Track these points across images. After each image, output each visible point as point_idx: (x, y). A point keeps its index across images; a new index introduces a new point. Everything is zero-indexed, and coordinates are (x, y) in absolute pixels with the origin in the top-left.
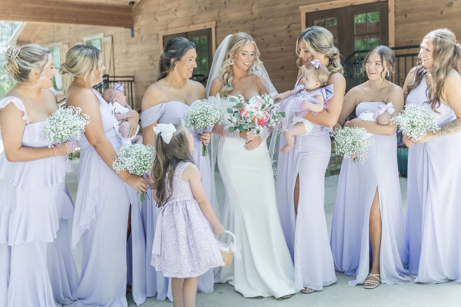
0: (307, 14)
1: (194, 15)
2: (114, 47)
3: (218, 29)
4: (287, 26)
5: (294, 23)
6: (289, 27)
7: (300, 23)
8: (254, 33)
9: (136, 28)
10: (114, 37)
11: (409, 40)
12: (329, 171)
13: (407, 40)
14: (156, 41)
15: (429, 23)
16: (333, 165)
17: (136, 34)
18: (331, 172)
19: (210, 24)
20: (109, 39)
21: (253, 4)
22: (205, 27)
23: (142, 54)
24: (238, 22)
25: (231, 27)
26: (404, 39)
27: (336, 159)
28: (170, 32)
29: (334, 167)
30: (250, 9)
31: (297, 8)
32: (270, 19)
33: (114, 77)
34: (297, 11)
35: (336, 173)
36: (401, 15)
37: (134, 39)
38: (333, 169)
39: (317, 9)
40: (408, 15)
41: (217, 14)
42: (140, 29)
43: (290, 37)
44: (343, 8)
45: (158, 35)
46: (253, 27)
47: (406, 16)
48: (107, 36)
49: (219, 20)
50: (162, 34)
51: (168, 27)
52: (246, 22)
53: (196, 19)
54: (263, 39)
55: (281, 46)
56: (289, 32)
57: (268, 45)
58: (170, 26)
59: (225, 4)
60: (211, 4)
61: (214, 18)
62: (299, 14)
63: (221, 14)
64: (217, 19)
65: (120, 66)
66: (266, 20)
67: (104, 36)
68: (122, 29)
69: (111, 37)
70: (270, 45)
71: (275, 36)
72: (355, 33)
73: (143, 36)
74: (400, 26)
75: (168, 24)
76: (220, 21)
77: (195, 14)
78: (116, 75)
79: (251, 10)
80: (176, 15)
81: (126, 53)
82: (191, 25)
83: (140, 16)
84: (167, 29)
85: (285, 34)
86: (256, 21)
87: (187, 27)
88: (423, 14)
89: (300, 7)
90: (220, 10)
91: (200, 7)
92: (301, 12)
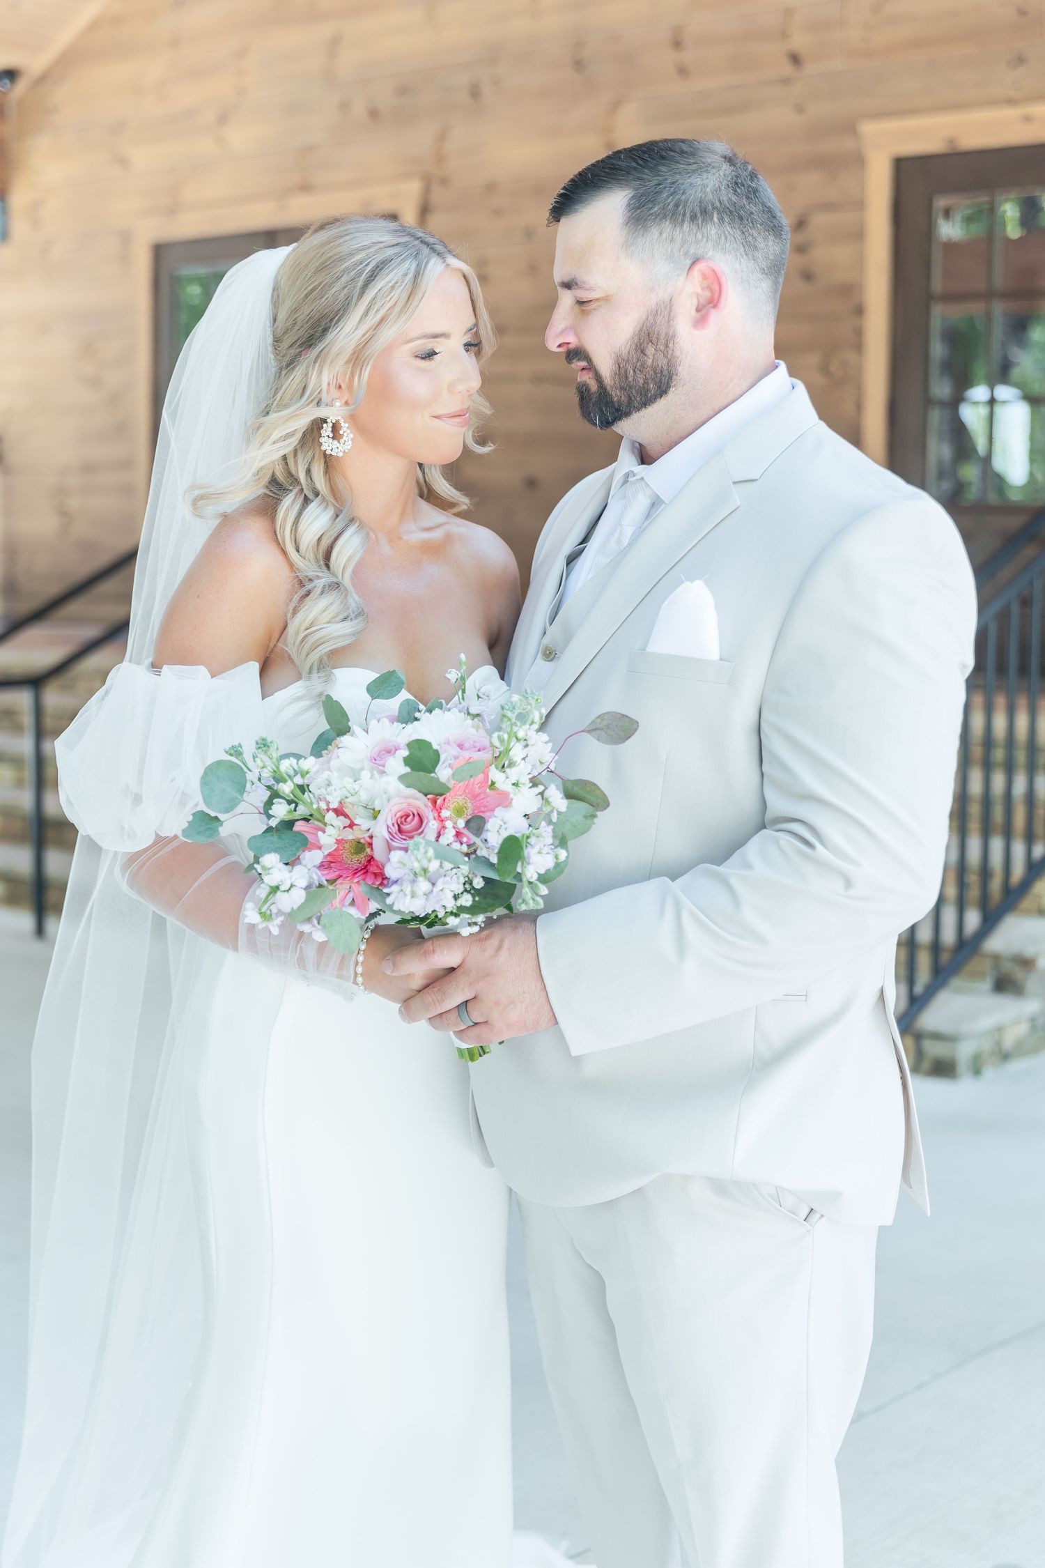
0: (899, 163)
1: (313, 147)
3: (436, 217)
5: (829, 207)
7: (863, 208)
9: (17, 200)
14: (116, 268)
17: (18, 227)
19: (394, 194)
21: (616, 105)
22: (367, 204)
23: (44, 329)
24: (537, 191)
25: (498, 213)
28: (187, 226)
30: (604, 124)
31: (850, 128)
34: (849, 144)
37: (6, 255)
42: (41, 203)
43: (807, 276)
45: (126, 238)
49: (442, 174)
50: (149, 231)
51: (179, 200)
53: (324, 166)
56: (801, 250)
58: (188, 195)
59: (475, 92)
60: (403, 91)
61: (417, 161)
62: (861, 161)
63: (450, 148)
64: (430, 167)
73: (51, 241)
75: (182, 183)
77: (318, 138)
79: (607, 130)
80: (221, 141)
82: (295, 193)
83: (45, 140)
84: (171, 211)
87: (277, 202)
89: (865, 127)
90: (448, 126)
91: (345, 106)
92: (867, 154)
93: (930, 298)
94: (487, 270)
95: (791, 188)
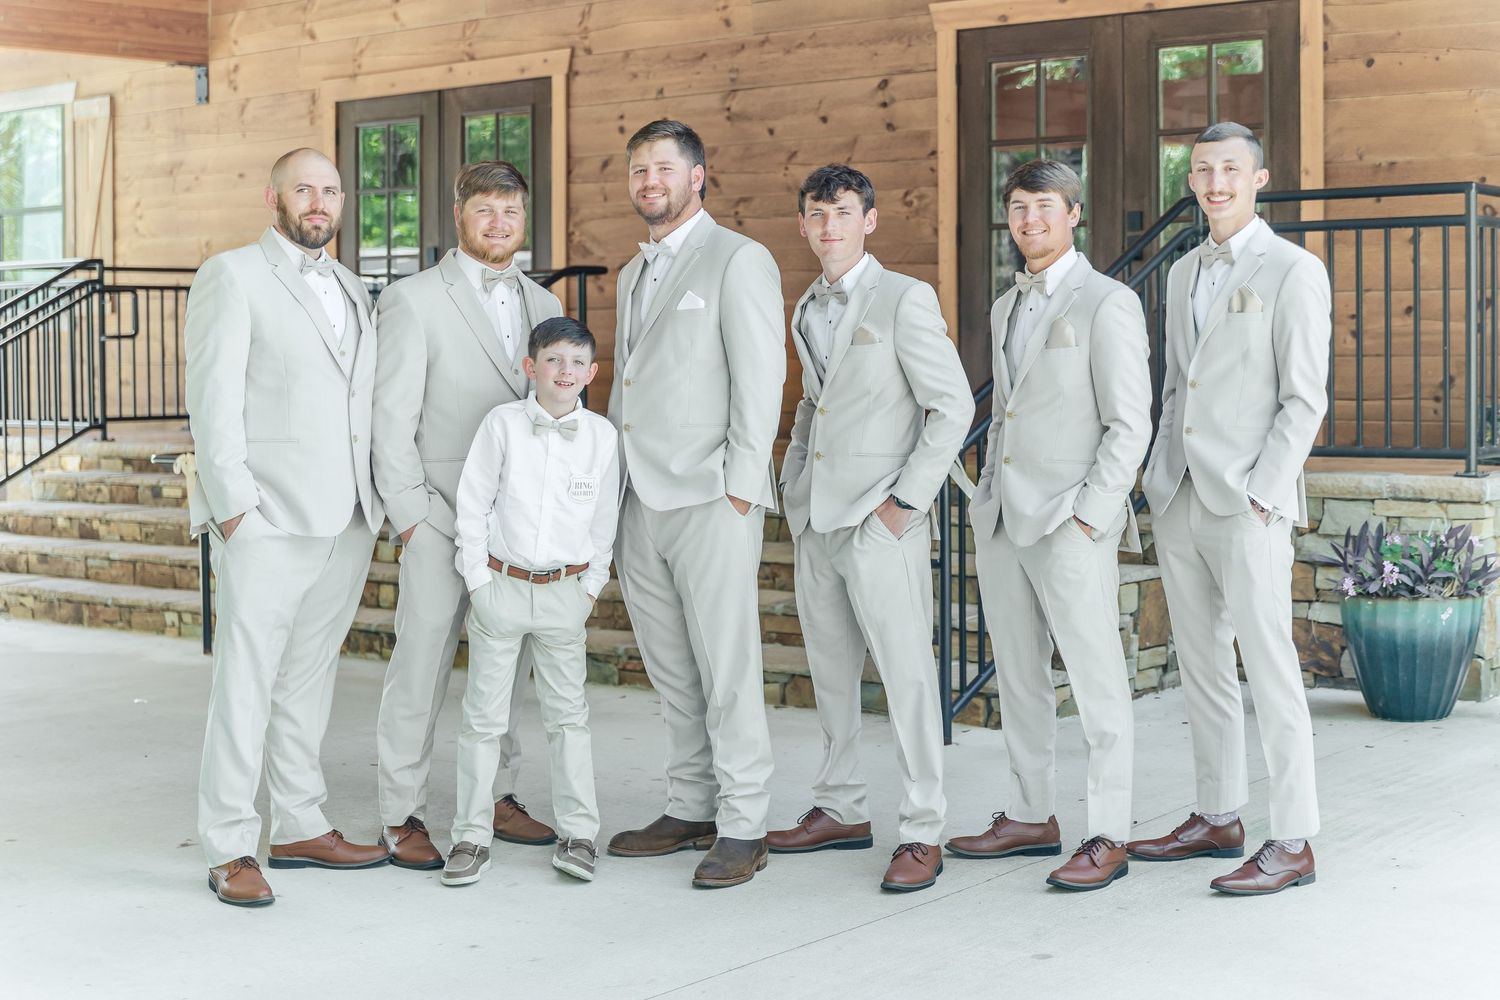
0: (959, 32)
1: (472, 23)
2: (118, 142)
3: (579, 83)
4: (876, 81)
5: (908, 72)
6: (884, 84)
7: (935, 70)
8: (736, 105)
9: (217, 66)
10: (120, 99)
11: (1384, 159)
13: (1371, 159)
14: (306, 122)
15: (1460, 93)
17: (218, 89)
19: (545, 61)
20: (99, 109)
22: (523, 70)
23: (241, 176)
24: (668, 57)
25: (635, 76)
26: (1361, 158)
28: (369, 87)
30: (722, 3)
31: (921, 8)
32: (807, 51)
33: (114, 269)
34: (923, 20)
36: (1352, 58)
37: (208, 112)
39: (1004, 18)
40: (1378, 59)
41: (579, 20)
42: (236, 68)
43: (890, 126)
44: (1113, 16)
45: (314, 100)
46: (733, 80)
47: (1370, 63)
48: (92, 96)
49: (586, 43)
50: (332, 93)
51: (359, 66)
52: (704, 55)
53: (485, 38)
54: (771, 132)
56: (884, 105)
57: (794, 154)
58: (367, 61)
61: (566, 35)
62: (933, 34)
63: (590, 23)
64: (577, 38)
65: (140, 225)
66: (788, 52)
67: (77, 97)
68: (160, 69)
69: (107, 99)
70: (800, 158)
71: (824, 120)
72: (1162, 126)
73: (248, 100)
74: (1346, 100)
75: (362, 52)
76: (588, 51)
77: (481, 15)
78: (120, 264)
79: (725, 8)
80: (396, 16)
81: (171, 170)
82: (462, 61)
83: (241, 15)
84: (354, 76)
85: (867, 113)
86: (743, 56)
87: (446, 67)
88: (1437, 59)
89: (933, 7)
90: (591, 5)
92: (937, 27)
93: (991, 144)
94: (624, 123)
95: (876, 54)
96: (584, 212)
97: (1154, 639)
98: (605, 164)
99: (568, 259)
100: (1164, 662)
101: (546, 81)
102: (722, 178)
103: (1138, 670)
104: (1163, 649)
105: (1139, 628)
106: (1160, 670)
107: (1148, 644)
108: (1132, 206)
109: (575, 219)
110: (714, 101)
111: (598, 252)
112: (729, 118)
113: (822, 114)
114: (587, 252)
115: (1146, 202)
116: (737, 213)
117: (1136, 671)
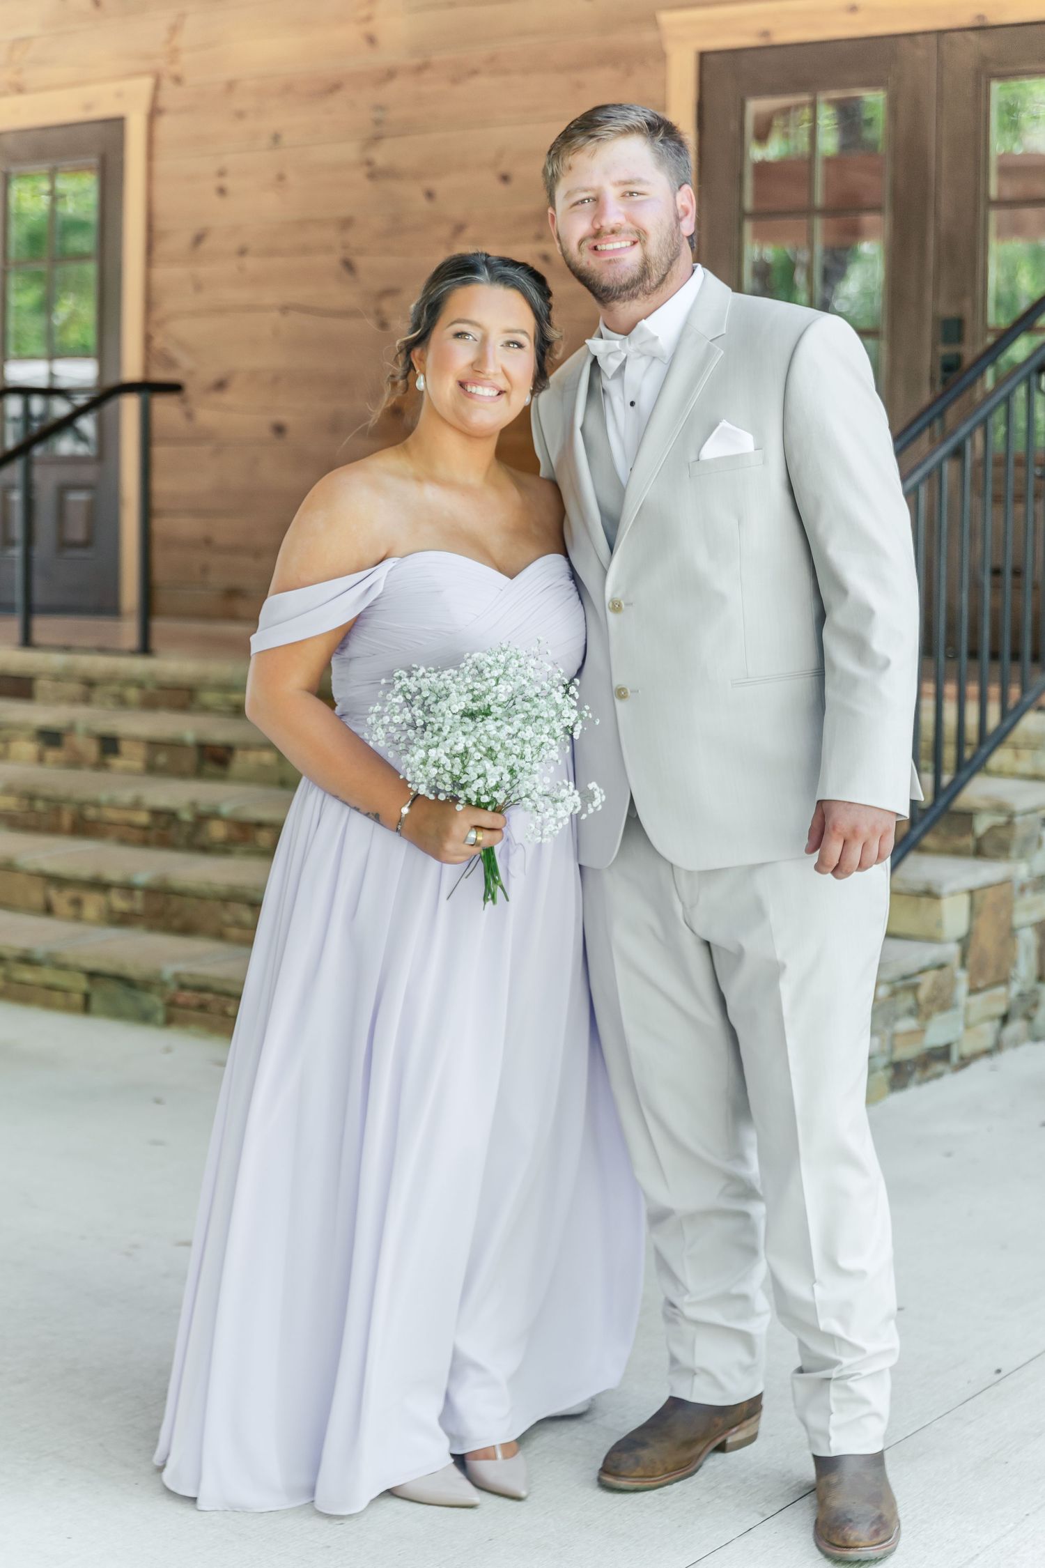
0: (703, 57)
1: (22, 42)
3: (166, 125)
8: (381, 156)
12: (882, 1061)
16: (907, 1024)
18: (890, 1072)
19: (119, 95)
22: (88, 107)
24: (287, 89)
25: (240, 115)
27: (927, 981)
29: (911, 1033)
30: (363, 13)
31: (648, 18)
32: (482, 81)
34: (648, 36)
35: (917, 1075)
38: (906, 1051)
39: (766, 34)
41: (164, 35)
44: (925, 33)
46: (378, 122)
49: (175, 69)
52: (335, 87)
54: (430, 195)
55: (539, 237)
61: (147, 56)
62: (661, 57)
63: (184, 39)
64: (161, 62)
66: (455, 81)
70: (470, 232)
71: (505, 178)
72: (993, 192)
76: (178, 80)
79: (369, 19)
86: (393, 90)
89: (665, 18)
90: (182, 16)
92: (670, 47)
93: (743, 215)
94: (228, 182)
95: (579, 85)
96: (168, 305)
97: (990, 974)
98: (199, 239)
99: (146, 368)
100: (1001, 1009)
101: (117, 124)
102: (361, 262)
103: (967, 1027)
104: (1001, 990)
105: (970, 961)
106: (997, 1023)
107: (980, 984)
108: (947, 309)
109: (157, 315)
110: (349, 151)
111: (186, 362)
112: (372, 176)
113: (504, 168)
114: (170, 363)
115: (967, 304)
116: (379, 312)
117: (961, 1028)
